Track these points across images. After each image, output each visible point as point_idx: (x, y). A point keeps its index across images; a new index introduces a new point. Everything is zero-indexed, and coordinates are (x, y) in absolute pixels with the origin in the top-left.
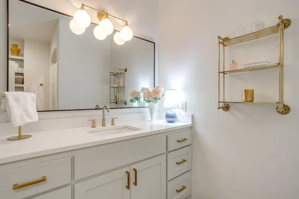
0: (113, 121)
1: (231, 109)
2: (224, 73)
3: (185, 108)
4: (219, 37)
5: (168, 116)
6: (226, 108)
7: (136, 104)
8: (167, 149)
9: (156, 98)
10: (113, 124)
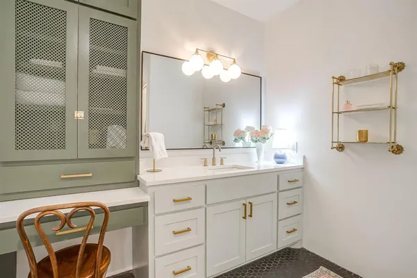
0: (222, 160)
1: (346, 150)
2: (338, 113)
3: (296, 148)
4: (333, 78)
5: (277, 157)
6: (341, 148)
7: (240, 144)
8: (278, 189)
9: (264, 138)
10: (222, 164)
